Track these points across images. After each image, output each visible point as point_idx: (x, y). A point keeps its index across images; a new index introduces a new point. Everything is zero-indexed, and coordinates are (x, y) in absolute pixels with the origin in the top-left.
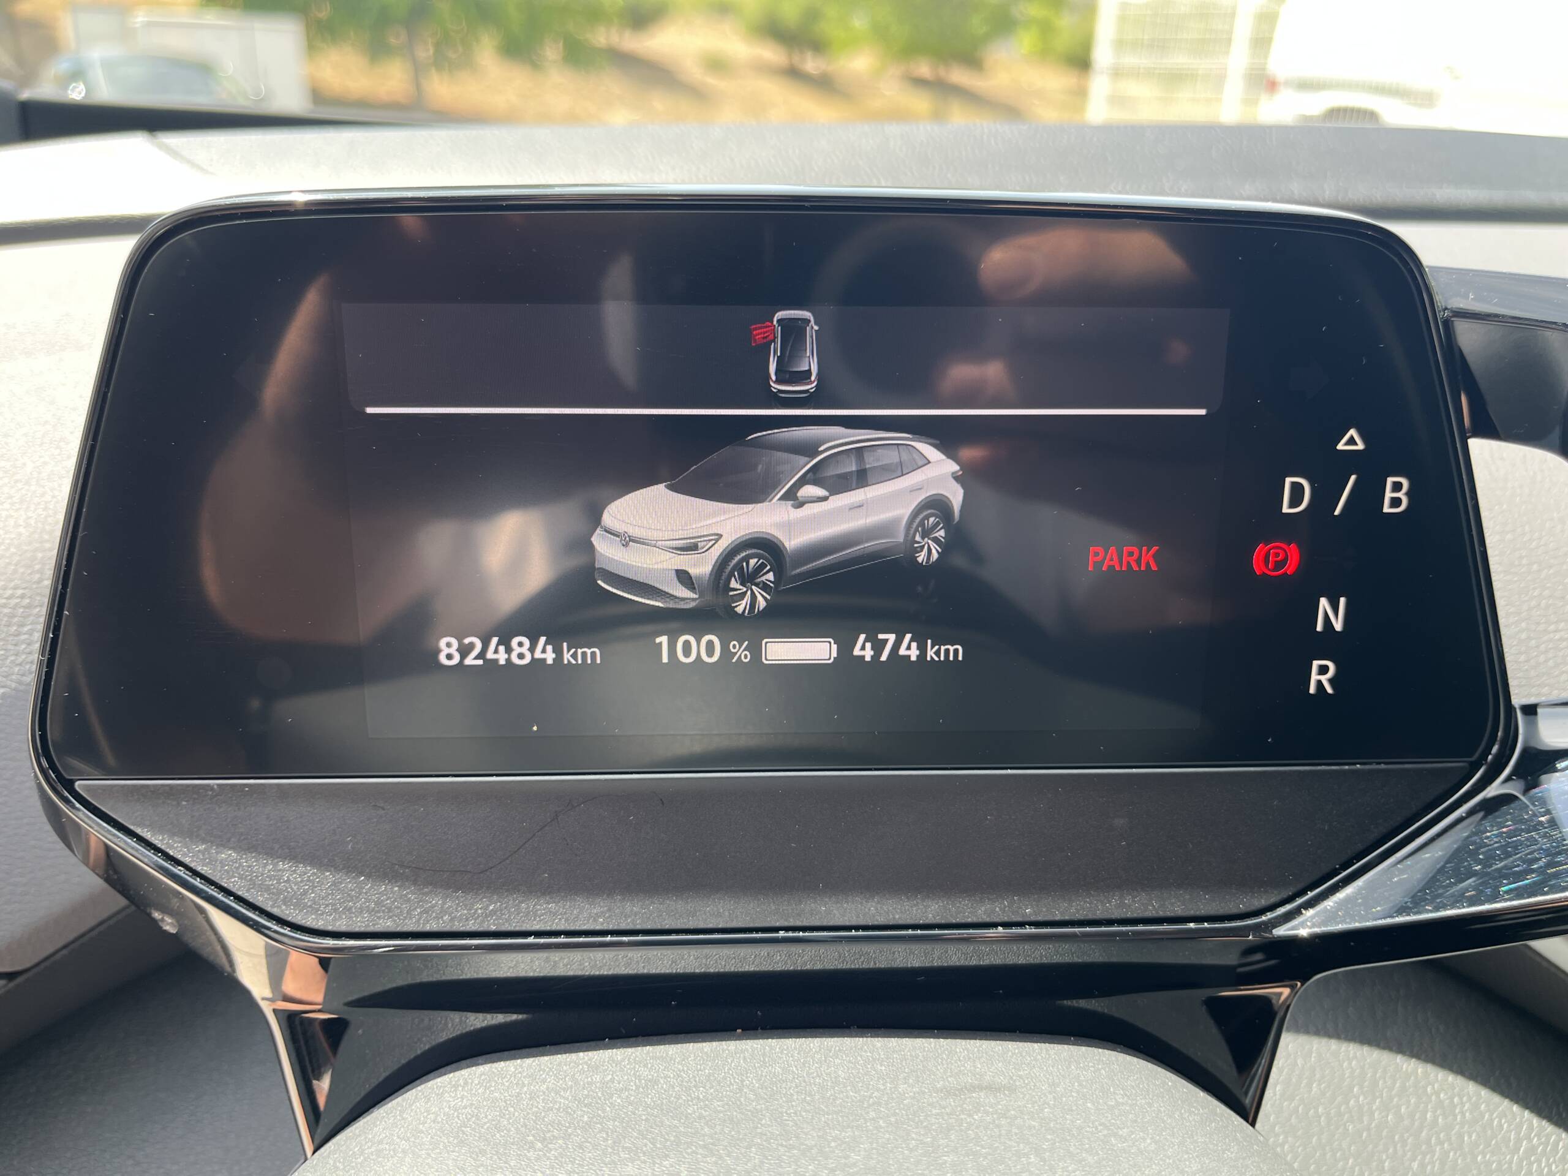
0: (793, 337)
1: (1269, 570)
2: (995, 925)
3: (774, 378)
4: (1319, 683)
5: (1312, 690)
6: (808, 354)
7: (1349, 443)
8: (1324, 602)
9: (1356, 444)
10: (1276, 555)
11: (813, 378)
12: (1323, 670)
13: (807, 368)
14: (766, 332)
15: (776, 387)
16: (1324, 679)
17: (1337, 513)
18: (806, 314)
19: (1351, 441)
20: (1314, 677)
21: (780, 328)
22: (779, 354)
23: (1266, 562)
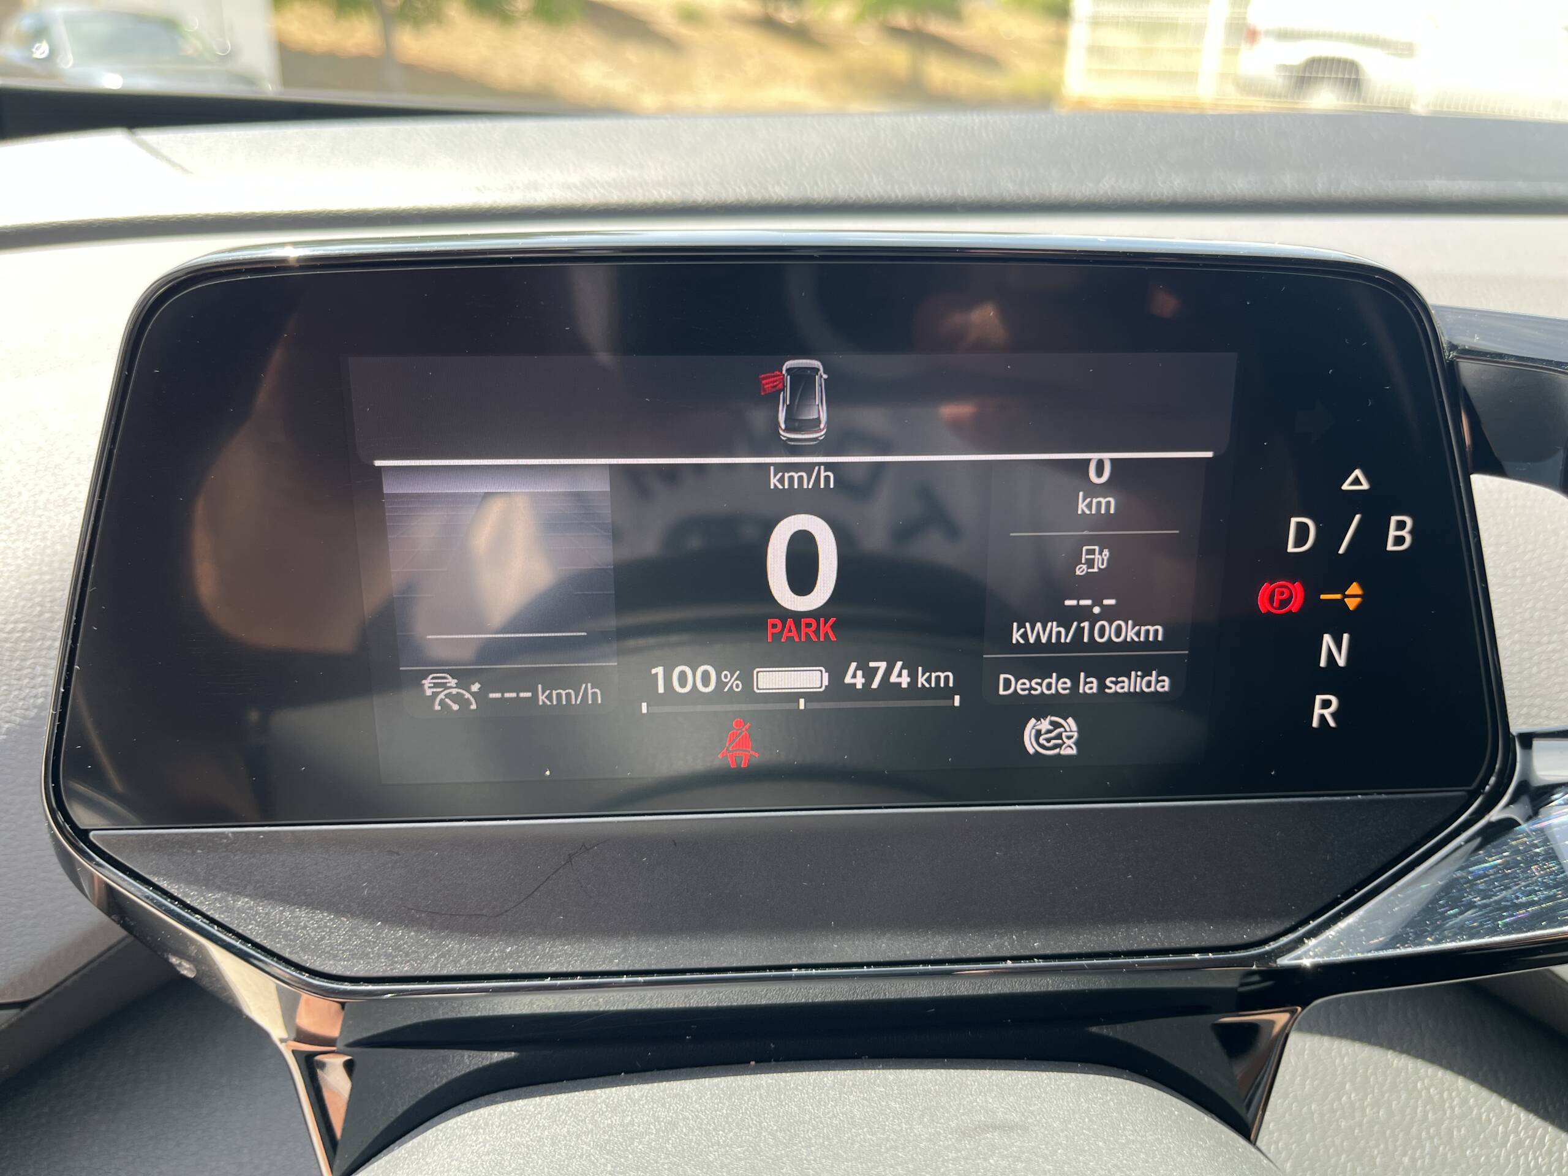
0: (801, 387)
1: (1274, 608)
2: (1004, 959)
3: (783, 426)
4: (1322, 717)
5: (1315, 724)
6: (817, 403)
7: (1353, 483)
8: (1327, 639)
9: (1360, 484)
10: (1282, 593)
11: (822, 426)
12: (1326, 704)
13: (816, 416)
14: (777, 380)
15: (785, 435)
16: (1327, 713)
17: (1341, 551)
18: (816, 364)
19: (1356, 481)
20: (1317, 711)
21: (789, 377)
22: (788, 403)
23: (1271, 600)
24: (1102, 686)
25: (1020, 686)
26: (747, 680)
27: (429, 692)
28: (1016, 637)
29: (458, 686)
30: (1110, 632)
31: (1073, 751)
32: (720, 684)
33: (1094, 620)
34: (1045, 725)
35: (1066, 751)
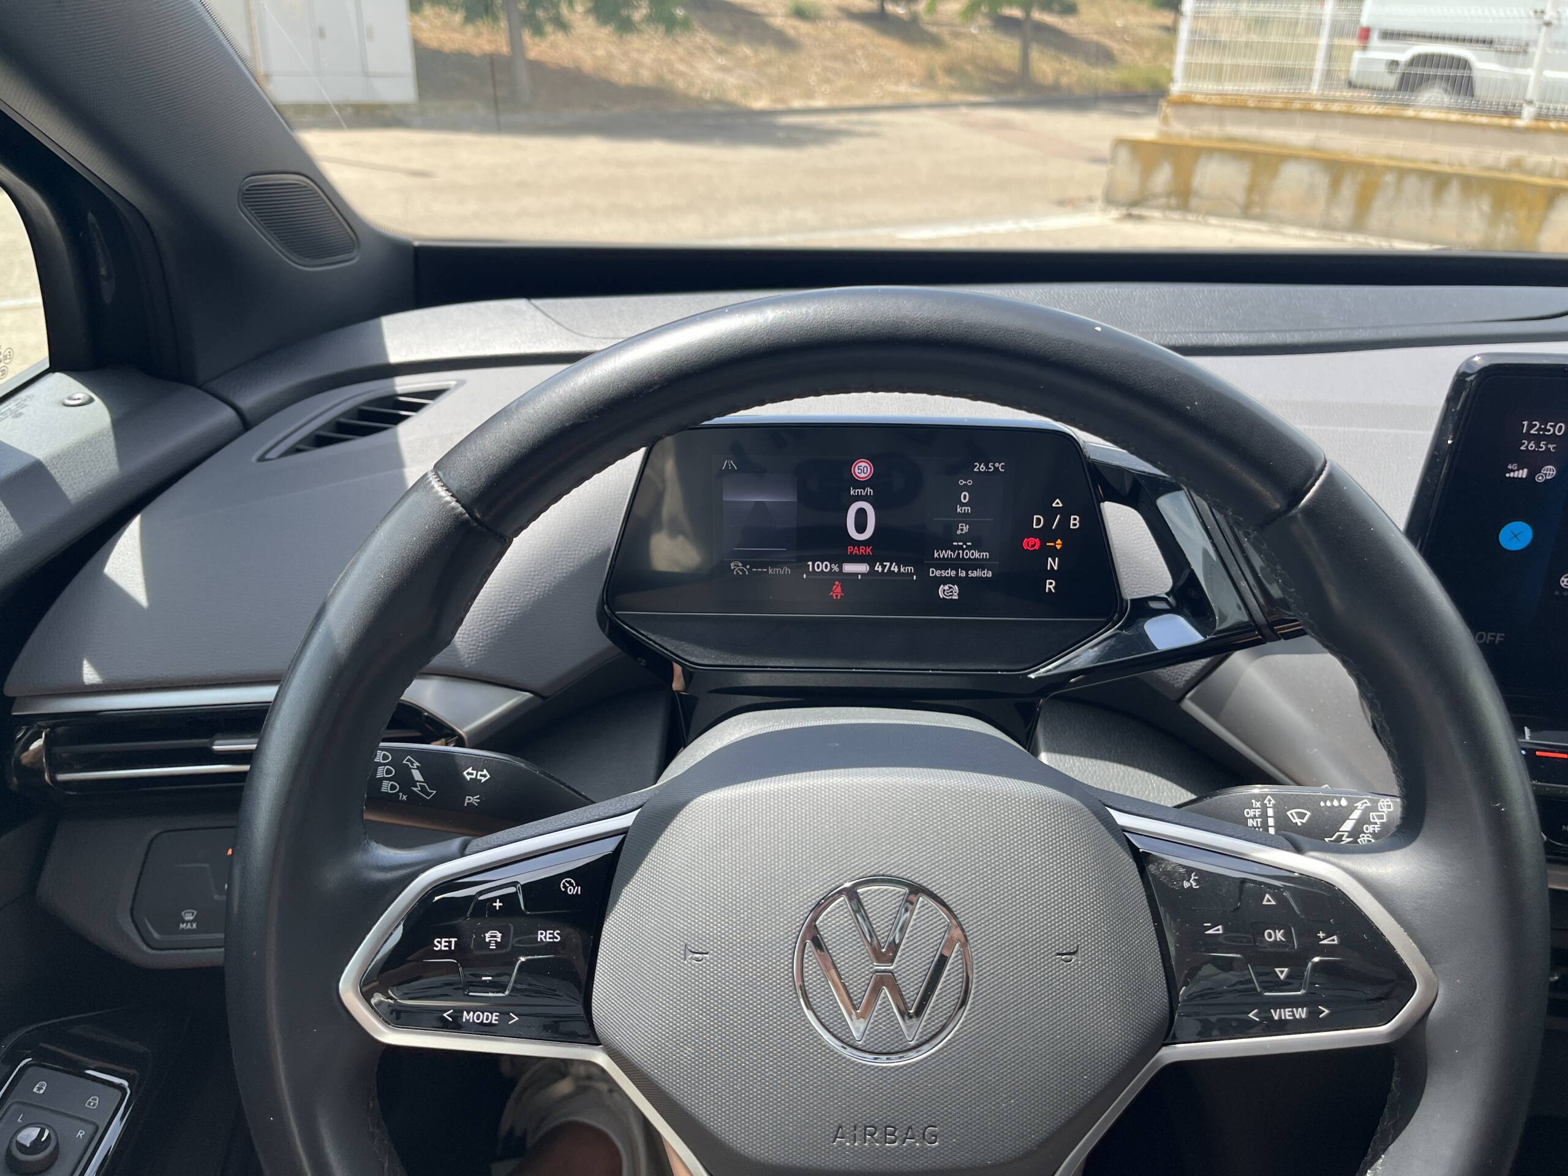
1: (1031, 547)
4: (1049, 588)
5: (1047, 590)
7: (1057, 504)
8: (1050, 559)
9: (1060, 504)
10: (1032, 542)
12: (1051, 584)
16: (1051, 587)
17: (1053, 528)
20: (1048, 586)
23: (1028, 545)
24: (967, 574)
25: (938, 573)
26: (841, 568)
27: (732, 568)
28: (936, 555)
29: (743, 566)
30: (970, 554)
31: (957, 598)
32: (831, 569)
33: (963, 550)
34: (946, 587)
35: (954, 597)
